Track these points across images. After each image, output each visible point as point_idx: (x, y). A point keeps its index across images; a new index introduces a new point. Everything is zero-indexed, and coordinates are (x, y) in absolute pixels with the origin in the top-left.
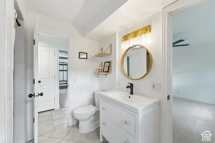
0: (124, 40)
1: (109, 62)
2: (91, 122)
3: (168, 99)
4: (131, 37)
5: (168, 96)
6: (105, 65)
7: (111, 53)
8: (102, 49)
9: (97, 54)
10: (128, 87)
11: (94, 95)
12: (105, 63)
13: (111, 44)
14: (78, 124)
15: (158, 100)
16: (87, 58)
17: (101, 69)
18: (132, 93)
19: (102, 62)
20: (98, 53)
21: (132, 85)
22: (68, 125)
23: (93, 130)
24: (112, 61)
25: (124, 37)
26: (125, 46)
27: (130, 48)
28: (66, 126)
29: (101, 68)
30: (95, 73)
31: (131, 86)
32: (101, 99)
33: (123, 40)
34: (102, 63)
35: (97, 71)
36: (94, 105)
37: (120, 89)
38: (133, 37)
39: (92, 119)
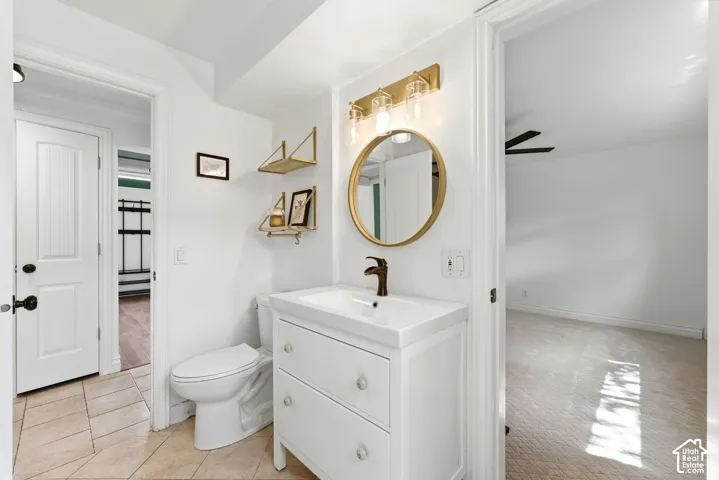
0: (358, 114)
1: (309, 192)
2: (242, 404)
3: (493, 300)
4: (380, 101)
5: (493, 292)
6: (296, 204)
7: (315, 159)
8: (284, 146)
9: (267, 164)
10: (369, 271)
11: (254, 310)
12: (294, 194)
13: (315, 128)
14: (192, 417)
15: (463, 306)
16: (227, 178)
17: (280, 216)
18: (382, 290)
19: (284, 194)
20: (270, 161)
21: (382, 262)
22: (151, 427)
23: (252, 431)
24: (317, 189)
25: (357, 103)
26: (362, 134)
27: (378, 141)
28: (144, 430)
29: (279, 213)
30: (260, 229)
31: (380, 269)
32: (276, 316)
33: (354, 114)
34: (284, 197)
35: (267, 225)
36: (256, 344)
37: (345, 284)
38: (388, 101)
39: (247, 393)
